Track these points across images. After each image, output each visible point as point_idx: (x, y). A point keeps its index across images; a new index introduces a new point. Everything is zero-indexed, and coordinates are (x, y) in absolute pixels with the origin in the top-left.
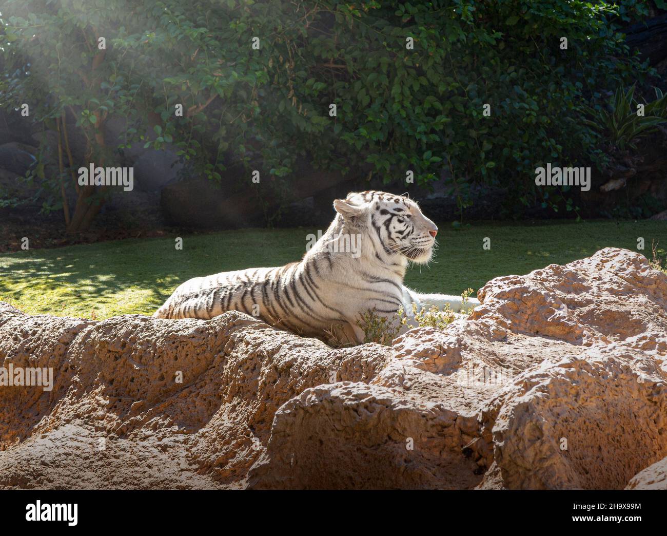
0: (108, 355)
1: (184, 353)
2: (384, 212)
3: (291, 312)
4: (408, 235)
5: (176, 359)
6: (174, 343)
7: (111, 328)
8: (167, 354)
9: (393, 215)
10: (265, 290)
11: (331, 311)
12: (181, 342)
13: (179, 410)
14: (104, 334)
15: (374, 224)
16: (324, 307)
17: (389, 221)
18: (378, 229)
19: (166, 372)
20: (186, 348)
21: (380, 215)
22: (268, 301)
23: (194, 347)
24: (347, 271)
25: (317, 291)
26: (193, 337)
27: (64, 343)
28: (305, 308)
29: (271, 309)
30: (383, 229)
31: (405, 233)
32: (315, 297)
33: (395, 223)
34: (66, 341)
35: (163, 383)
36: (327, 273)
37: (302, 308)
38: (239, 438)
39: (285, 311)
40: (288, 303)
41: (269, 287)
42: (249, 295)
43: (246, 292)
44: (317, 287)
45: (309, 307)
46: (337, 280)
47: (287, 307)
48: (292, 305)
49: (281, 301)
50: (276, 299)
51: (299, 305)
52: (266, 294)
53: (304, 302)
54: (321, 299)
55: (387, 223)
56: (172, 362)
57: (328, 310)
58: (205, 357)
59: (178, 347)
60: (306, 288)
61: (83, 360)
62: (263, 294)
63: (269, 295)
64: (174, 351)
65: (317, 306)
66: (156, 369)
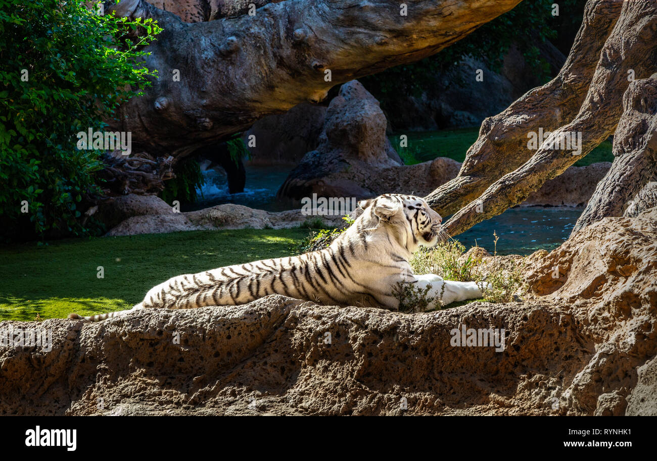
0: (141, 343)
1: (236, 333)
2: (411, 208)
3: (323, 290)
4: (428, 224)
5: (229, 337)
6: (224, 325)
7: (138, 321)
8: (220, 335)
9: (418, 209)
10: (295, 275)
11: (357, 286)
12: (232, 324)
13: (251, 378)
14: (133, 326)
15: (408, 218)
16: (352, 282)
17: (417, 214)
18: (410, 221)
19: (221, 350)
20: (238, 328)
21: (409, 210)
22: (298, 283)
23: (247, 326)
24: (381, 252)
25: (349, 269)
26: (245, 318)
27: (71, 340)
28: (338, 284)
29: (301, 289)
30: (414, 220)
31: (426, 223)
32: (346, 275)
33: (420, 216)
34: (72, 337)
35: (219, 358)
36: (362, 253)
37: (335, 284)
38: (352, 390)
39: (316, 289)
40: (320, 281)
41: (297, 272)
42: (278, 281)
43: (274, 279)
44: (349, 266)
45: (340, 283)
46: (370, 259)
47: (319, 285)
48: (326, 282)
49: (313, 280)
50: (308, 281)
51: (332, 281)
52: (296, 277)
53: (337, 279)
54: (351, 276)
55: (416, 216)
56: (225, 340)
57: (355, 285)
58: (260, 333)
59: (229, 328)
60: (338, 267)
61: (105, 350)
62: (293, 278)
63: (299, 278)
64: (227, 332)
65: (347, 282)
66: (209, 348)
